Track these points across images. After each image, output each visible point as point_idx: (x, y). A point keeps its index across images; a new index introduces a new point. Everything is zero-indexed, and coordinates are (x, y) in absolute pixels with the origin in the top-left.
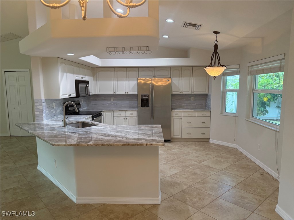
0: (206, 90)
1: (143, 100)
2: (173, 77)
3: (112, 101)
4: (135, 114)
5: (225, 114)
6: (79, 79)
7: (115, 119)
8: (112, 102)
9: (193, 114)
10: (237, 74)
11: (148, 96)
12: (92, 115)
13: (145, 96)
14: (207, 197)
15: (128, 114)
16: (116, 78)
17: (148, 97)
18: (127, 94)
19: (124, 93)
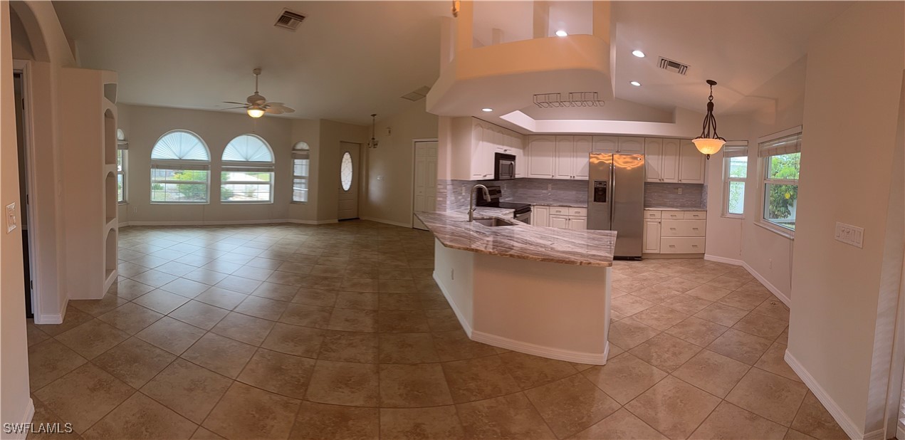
0: (700, 178)
1: (596, 190)
2: (648, 155)
3: (550, 189)
4: (584, 212)
5: (728, 216)
6: (501, 151)
7: (551, 220)
8: (548, 192)
9: (680, 215)
10: (744, 155)
11: (605, 183)
12: (513, 210)
13: (600, 183)
14: (687, 349)
15: (572, 211)
16: (556, 153)
17: (606, 185)
18: (572, 179)
19: (568, 178)
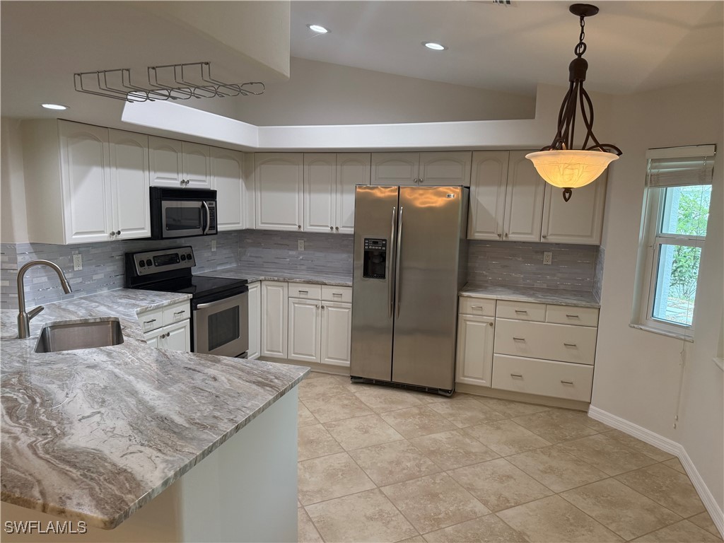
0: (592, 232)
1: (368, 255)
2: (477, 185)
3: (301, 249)
4: (347, 294)
5: (650, 326)
6: (172, 181)
7: (292, 306)
8: (299, 252)
9: (536, 312)
11: (384, 243)
12: (191, 296)
13: (375, 242)
15: (327, 292)
16: (306, 184)
17: (385, 245)
18: (334, 231)
19: (327, 230)
